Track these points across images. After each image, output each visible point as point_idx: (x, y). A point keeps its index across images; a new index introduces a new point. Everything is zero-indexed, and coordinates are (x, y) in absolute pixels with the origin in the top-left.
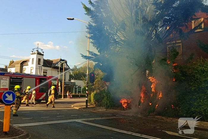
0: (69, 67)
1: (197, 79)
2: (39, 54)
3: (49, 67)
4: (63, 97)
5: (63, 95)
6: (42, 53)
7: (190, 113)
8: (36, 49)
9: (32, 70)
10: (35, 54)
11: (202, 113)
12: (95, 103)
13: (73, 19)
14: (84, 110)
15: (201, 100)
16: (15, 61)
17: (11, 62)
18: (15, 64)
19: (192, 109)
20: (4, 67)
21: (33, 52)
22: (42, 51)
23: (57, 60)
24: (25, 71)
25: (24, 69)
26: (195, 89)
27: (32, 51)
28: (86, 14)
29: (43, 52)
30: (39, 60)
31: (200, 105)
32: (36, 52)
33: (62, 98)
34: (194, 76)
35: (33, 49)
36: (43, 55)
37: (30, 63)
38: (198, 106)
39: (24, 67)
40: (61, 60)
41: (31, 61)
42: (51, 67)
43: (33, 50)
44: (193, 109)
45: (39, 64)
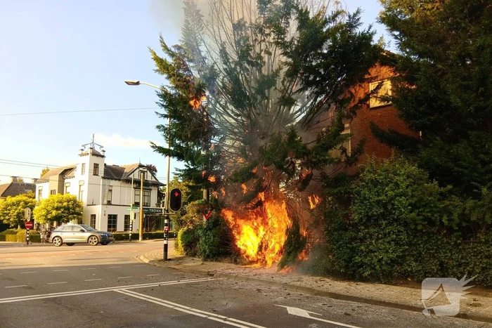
0: (156, 179)
1: (365, 199)
2: (95, 154)
3: (116, 180)
4: (140, 238)
5: (140, 235)
6: (102, 153)
7: (353, 266)
8: (89, 146)
9: (82, 187)
10: (88, 154)
11: (375, 266)
12: (185, 250)
13: (138, 83)
14: (158, 265)
15: (373, 241)
16: (50, 168)
17: (43, 171)
18: (50, 175)
19: (357, 257)
20: (31, 182)
21: (84, 152)
22: (102, 149)
23: (133, 165)
24: (68, 188)
25: (67, 185)
26: (361, 218)
27: (82, 150)
28: (157, 70)
29: (104, 151)
30: (96, 166)
31: (371, 251)
32: (89, 151)
33: (138, 239)
34: (358, 193)
35: (84, 146)
36: (103, 156)
37: (77, 173)
38: (368, 253)
39: (66, 181)
40: (141, 166)
41: (79, 168)
42: (119, 180)
43: (83, 148)
44: (358, 259)
45: (96, 174)
